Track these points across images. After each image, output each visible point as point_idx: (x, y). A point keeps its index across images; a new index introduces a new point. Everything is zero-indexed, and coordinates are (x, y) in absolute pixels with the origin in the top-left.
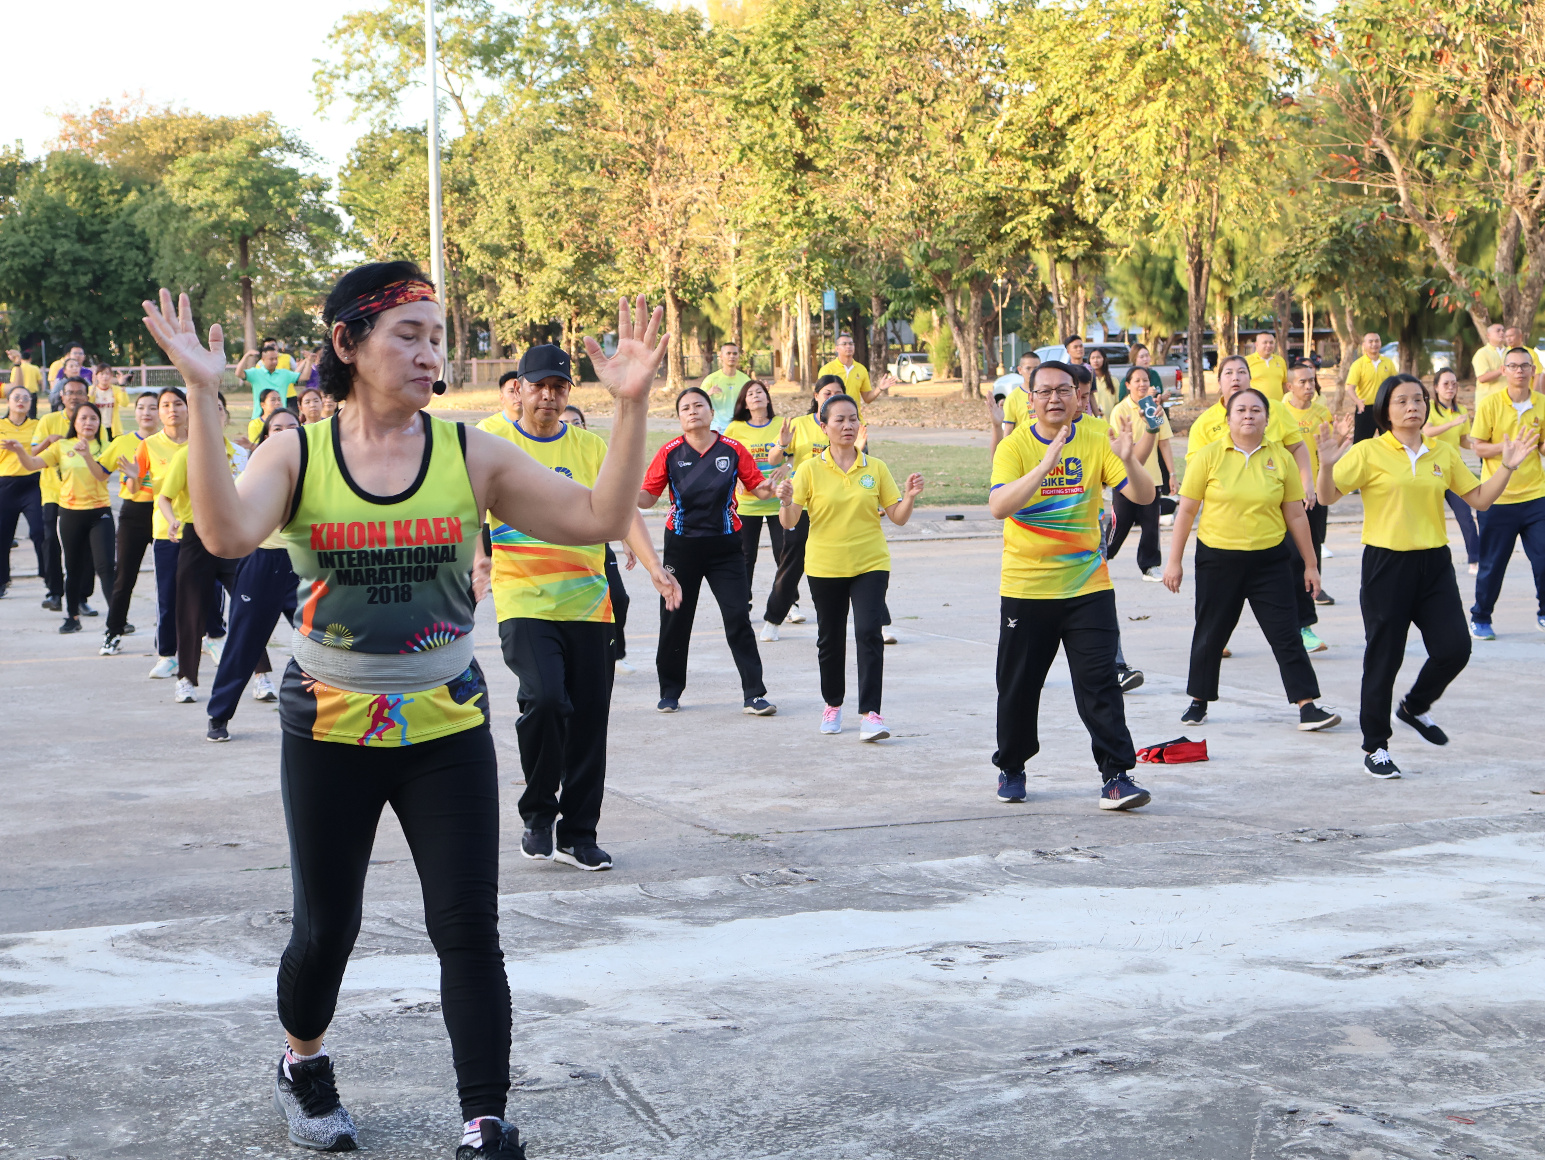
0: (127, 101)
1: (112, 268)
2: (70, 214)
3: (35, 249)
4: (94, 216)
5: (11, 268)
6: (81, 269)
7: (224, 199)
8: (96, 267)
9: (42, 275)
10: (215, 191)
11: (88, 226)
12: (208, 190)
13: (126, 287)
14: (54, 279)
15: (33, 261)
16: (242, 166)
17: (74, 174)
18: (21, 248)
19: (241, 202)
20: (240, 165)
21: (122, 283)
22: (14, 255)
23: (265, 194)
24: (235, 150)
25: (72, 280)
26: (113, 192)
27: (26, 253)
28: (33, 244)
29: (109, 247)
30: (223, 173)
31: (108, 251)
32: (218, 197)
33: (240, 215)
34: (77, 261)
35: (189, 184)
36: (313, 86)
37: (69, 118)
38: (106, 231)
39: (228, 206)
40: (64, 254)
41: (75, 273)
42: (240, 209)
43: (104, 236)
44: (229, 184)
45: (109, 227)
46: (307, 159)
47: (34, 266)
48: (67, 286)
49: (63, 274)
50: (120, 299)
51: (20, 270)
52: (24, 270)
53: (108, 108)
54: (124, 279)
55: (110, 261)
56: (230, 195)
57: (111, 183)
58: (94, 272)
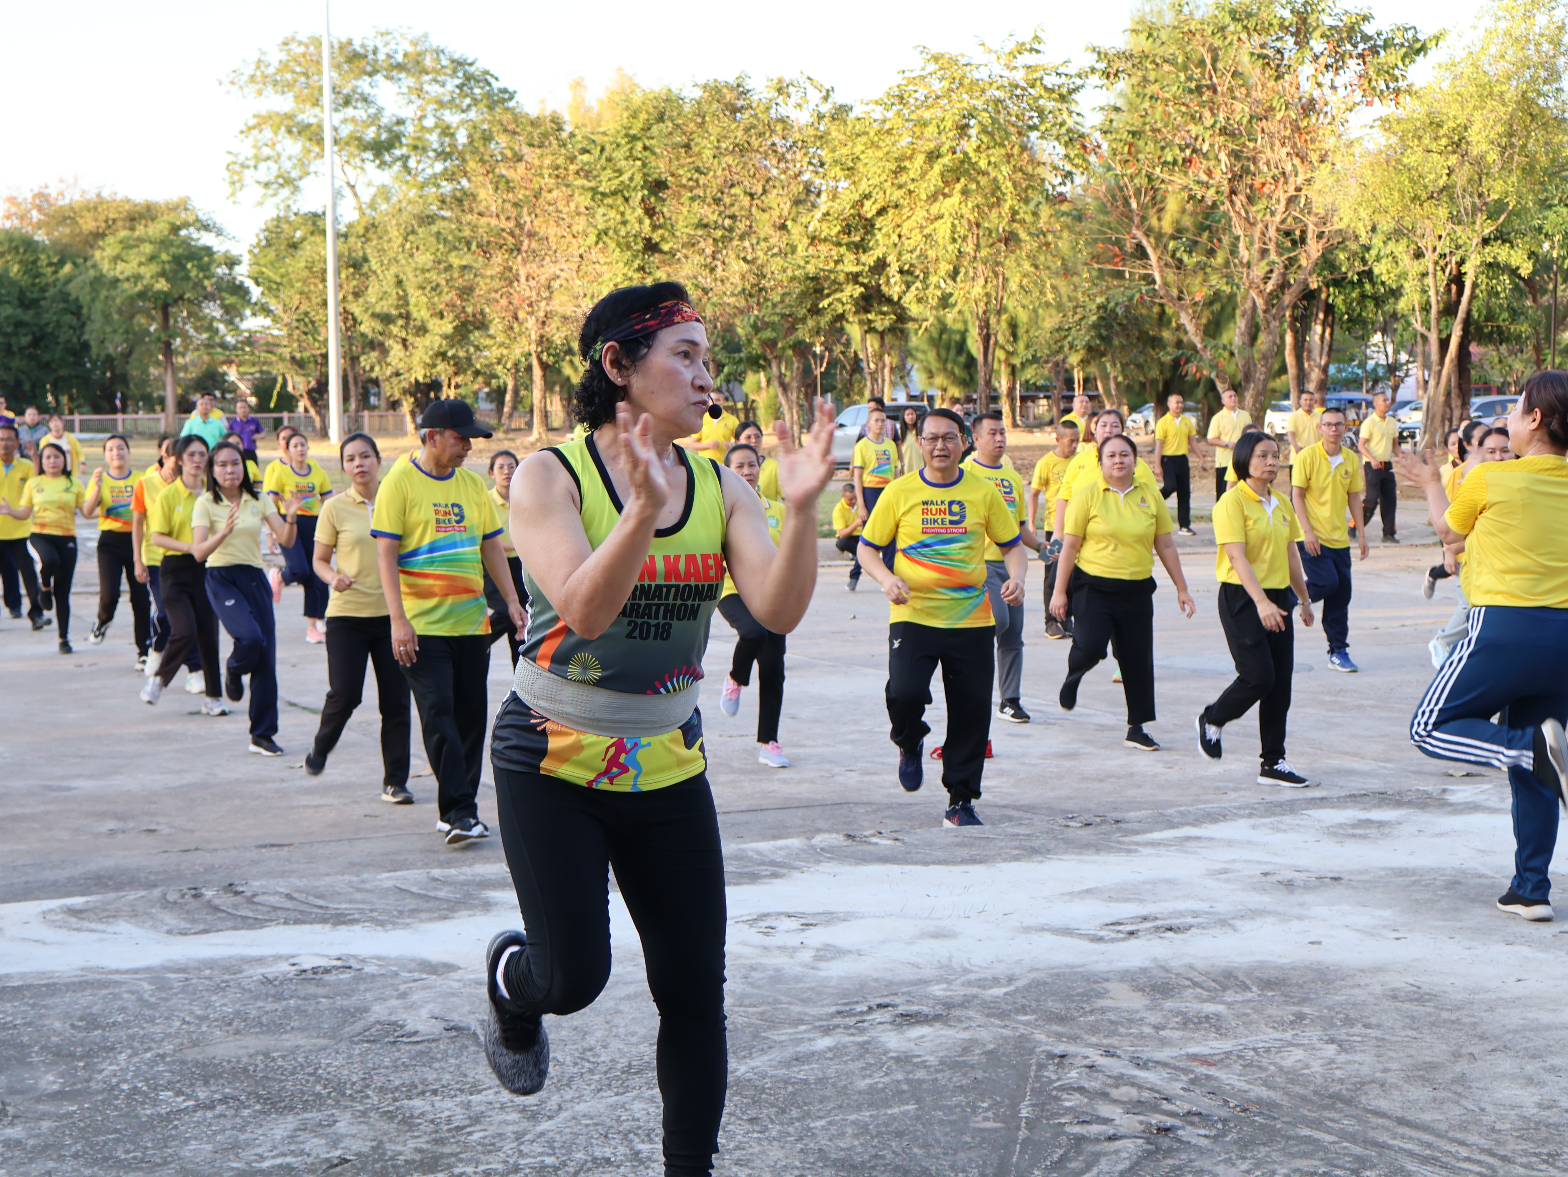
0: (63, 186)
1: (50, 330)
2: (13, 283)
4: (34, 285)
6: (22, 331)
7: (148, 271)
8: (35, 329)
10: (140, 264)
11: (28, 294)
12: (134, 264)
13: (60, 347)
16: (164, 243)
17: (16, 249)
19: (163, 274)
20: (162, 242)
21: (58, 344)
23: (184, 267)
24: (157, 229)
25: (13, 340)
26: (50, 264)
29: (47, 312)
30: (148, 248)
31: (46, 316)
32: (143, 270)
33: (162, 285)
34: (19, 324)
35: (117, 258)
36: (227, 174)
37: (12, 200)
38: (45, 298)
39: (152, 277)
40: (7, 318)
41: (16, 334)
42: (162, 280)
43: (42, 303)
44: (152, 258)
45: (47, 294)
46: (221, 238)
48: (9, 346)
50: (56, 357)
53: (46, 191)
54: (59, 340)
55: (47, 324)
56: (154, 268)
57: (49, 257)
58: (33, 334)
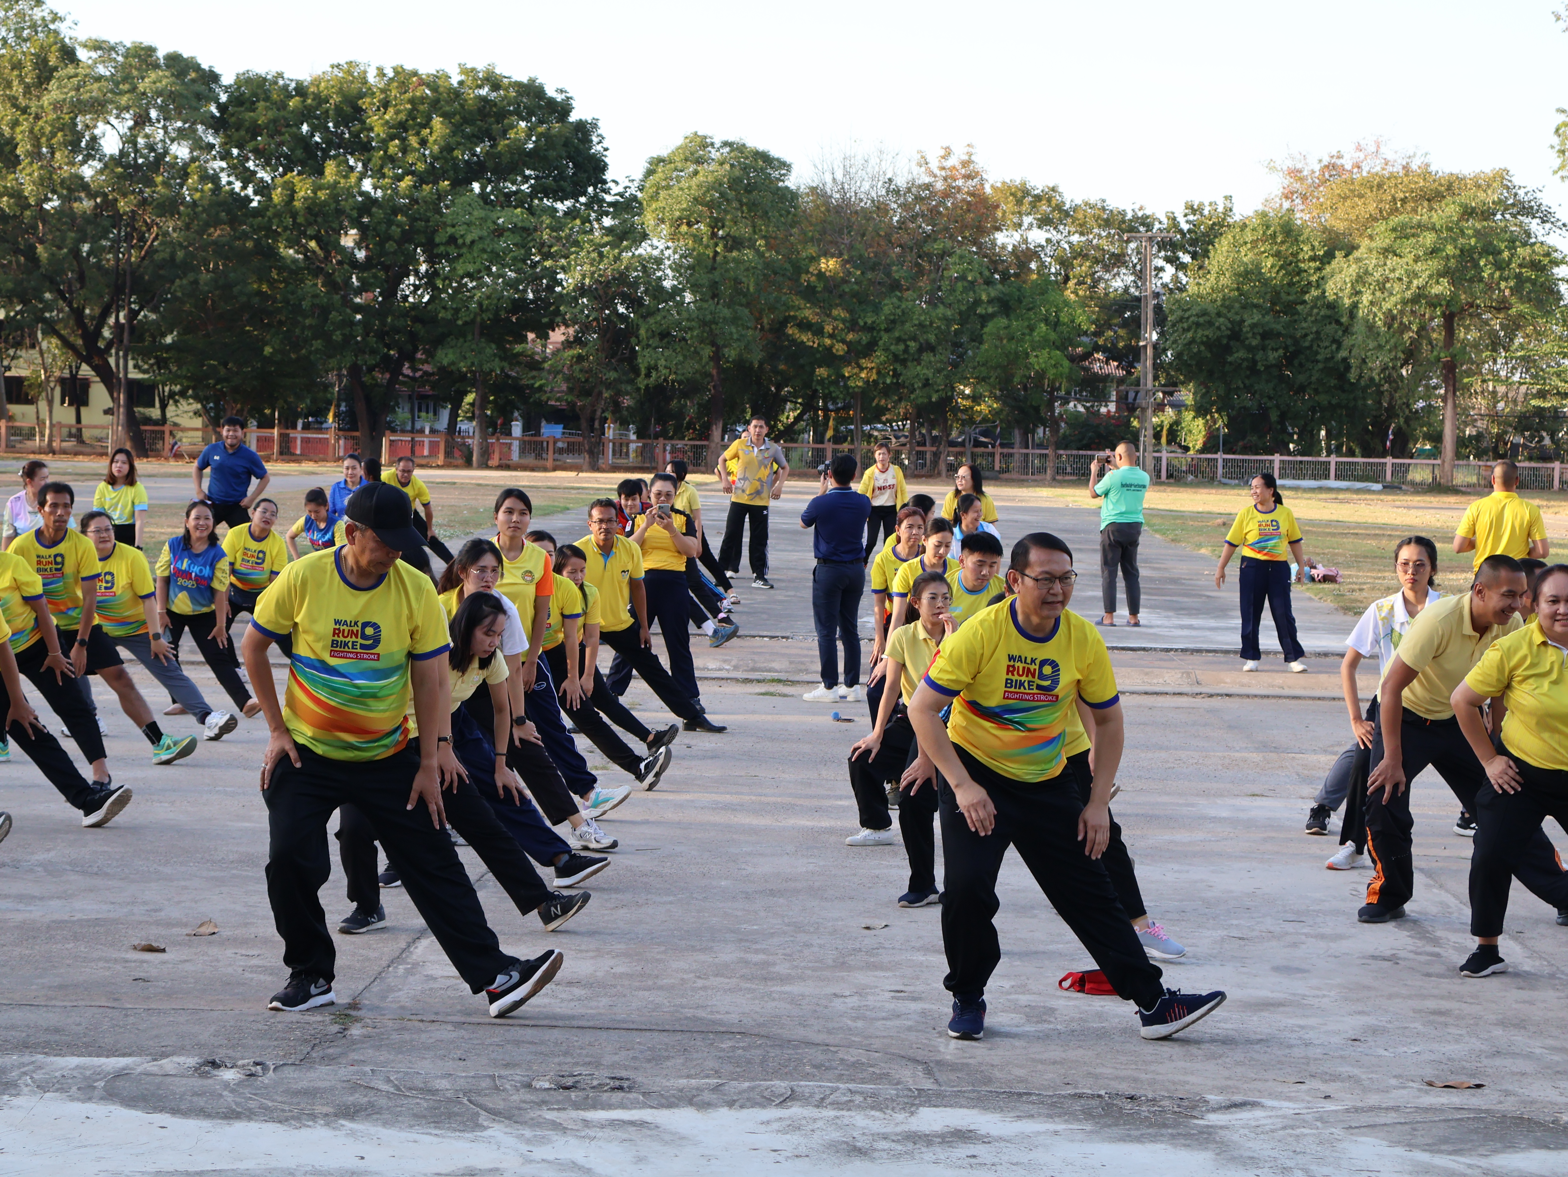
0: (1361, 155)
1: (1307, 344)
2: (1266, 282)
3: (1222, 320)
4: (1291, 284)
5: (1192, 341)
6: (1271, 343)
7: (1426, 269)
8: (1289, 342)
9: (1228, 350)
10: (1417, 259)
11: (1283, 295)
12: (1410, 258)
13: (1320, 366)
14: (1241, 354)
15: (1218, 333)
16: (1453, 231)
17: (1274, 236)
18: (1207, 318)
19: (1445, 273)
20: (1449, 230)
21: (1317, 361)
22: (1198, 325)
23: (1475, 265)
24: (1445, 213)
25: (1259, 356)
26: (1313, 259)
27: (1210, 323)
28: (1219, 315)
29: (1305, 320)
30: (1429, 239)
31: (1304, 325)
32: (1419, 267)
33: (1442, 288)
34: (1267, 335)
35: (1387, 251)
36: (1556, 141)
37: (1295, 174)
38: (1304, 302)
39: (1430, 277)
40: (1253, 326)
41: (1264, 349)
42: (1444, 281)
43: (1299, 308)
44: (1433, 252)
45: (1307, 297)
46: (1548, 226)
47: (1219, 339)
48: (1254, 362)
49: (1250, 349)
50: (1313, 379)
51: (1202, 343)
52: (1208, 344)
53: (1339, 162)
54: (1319, 357)
55: (1306, 335)
56: (1434, 264)
57: (1313, 248)
58: (1286, 348)
